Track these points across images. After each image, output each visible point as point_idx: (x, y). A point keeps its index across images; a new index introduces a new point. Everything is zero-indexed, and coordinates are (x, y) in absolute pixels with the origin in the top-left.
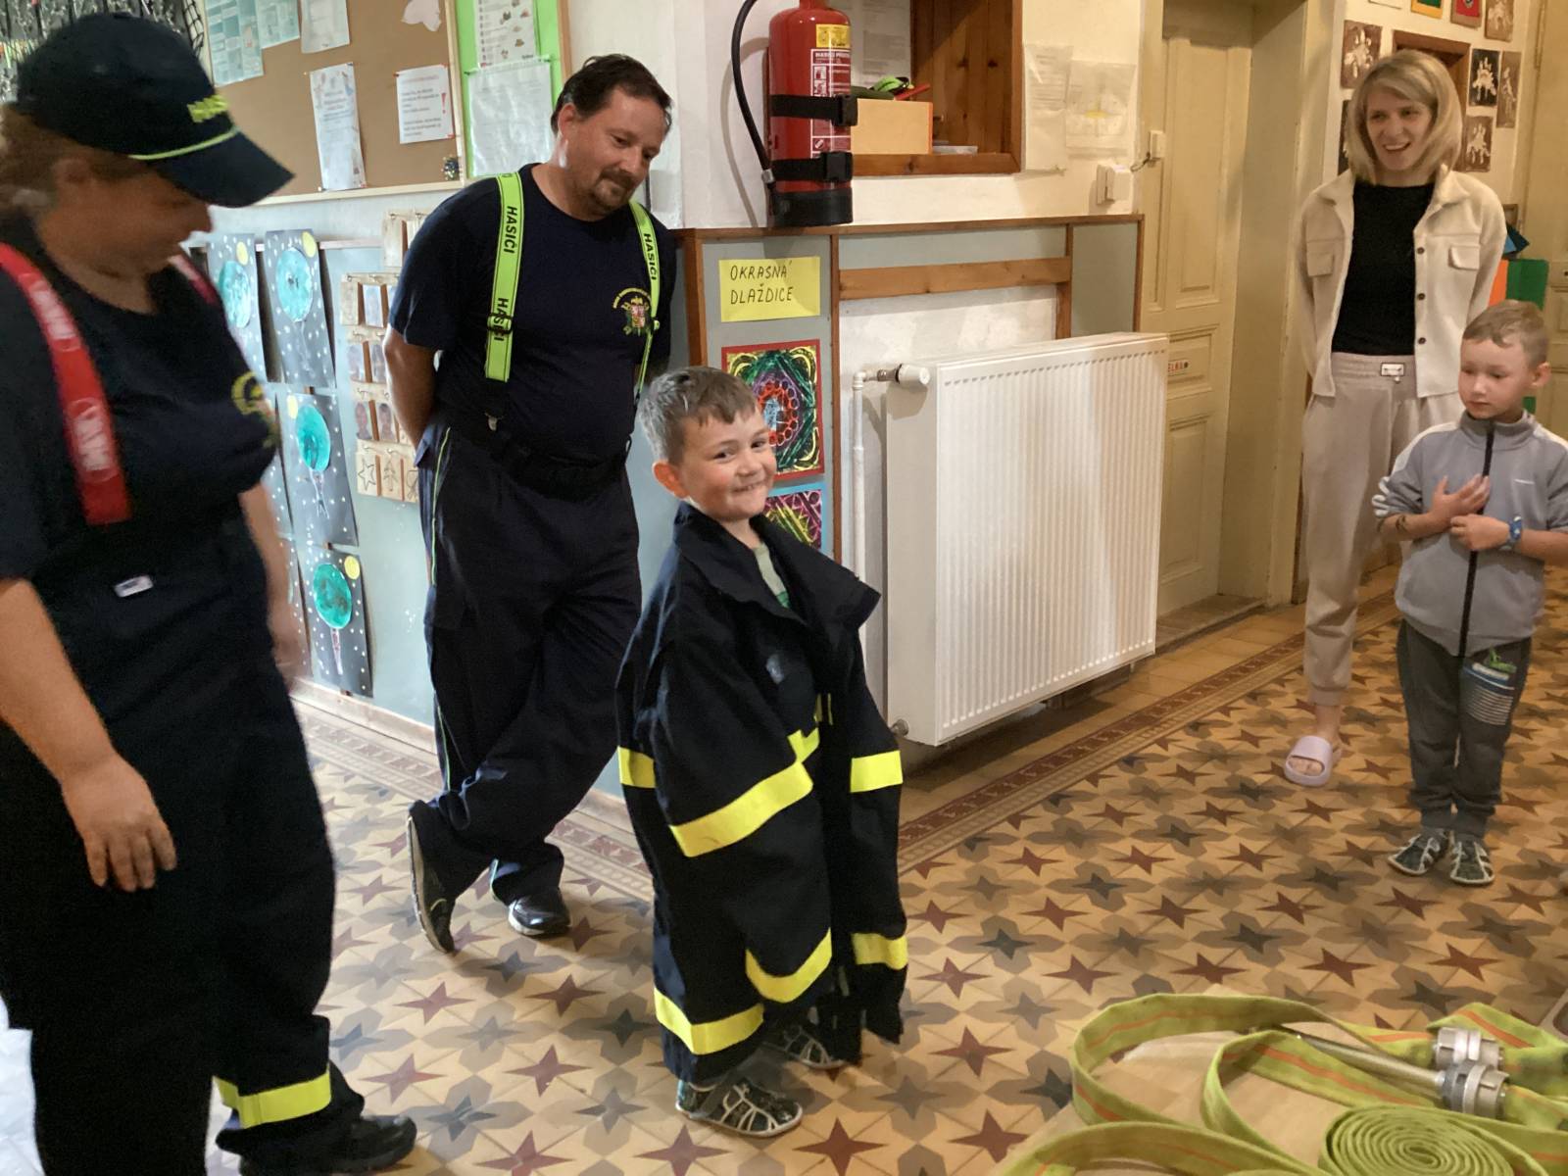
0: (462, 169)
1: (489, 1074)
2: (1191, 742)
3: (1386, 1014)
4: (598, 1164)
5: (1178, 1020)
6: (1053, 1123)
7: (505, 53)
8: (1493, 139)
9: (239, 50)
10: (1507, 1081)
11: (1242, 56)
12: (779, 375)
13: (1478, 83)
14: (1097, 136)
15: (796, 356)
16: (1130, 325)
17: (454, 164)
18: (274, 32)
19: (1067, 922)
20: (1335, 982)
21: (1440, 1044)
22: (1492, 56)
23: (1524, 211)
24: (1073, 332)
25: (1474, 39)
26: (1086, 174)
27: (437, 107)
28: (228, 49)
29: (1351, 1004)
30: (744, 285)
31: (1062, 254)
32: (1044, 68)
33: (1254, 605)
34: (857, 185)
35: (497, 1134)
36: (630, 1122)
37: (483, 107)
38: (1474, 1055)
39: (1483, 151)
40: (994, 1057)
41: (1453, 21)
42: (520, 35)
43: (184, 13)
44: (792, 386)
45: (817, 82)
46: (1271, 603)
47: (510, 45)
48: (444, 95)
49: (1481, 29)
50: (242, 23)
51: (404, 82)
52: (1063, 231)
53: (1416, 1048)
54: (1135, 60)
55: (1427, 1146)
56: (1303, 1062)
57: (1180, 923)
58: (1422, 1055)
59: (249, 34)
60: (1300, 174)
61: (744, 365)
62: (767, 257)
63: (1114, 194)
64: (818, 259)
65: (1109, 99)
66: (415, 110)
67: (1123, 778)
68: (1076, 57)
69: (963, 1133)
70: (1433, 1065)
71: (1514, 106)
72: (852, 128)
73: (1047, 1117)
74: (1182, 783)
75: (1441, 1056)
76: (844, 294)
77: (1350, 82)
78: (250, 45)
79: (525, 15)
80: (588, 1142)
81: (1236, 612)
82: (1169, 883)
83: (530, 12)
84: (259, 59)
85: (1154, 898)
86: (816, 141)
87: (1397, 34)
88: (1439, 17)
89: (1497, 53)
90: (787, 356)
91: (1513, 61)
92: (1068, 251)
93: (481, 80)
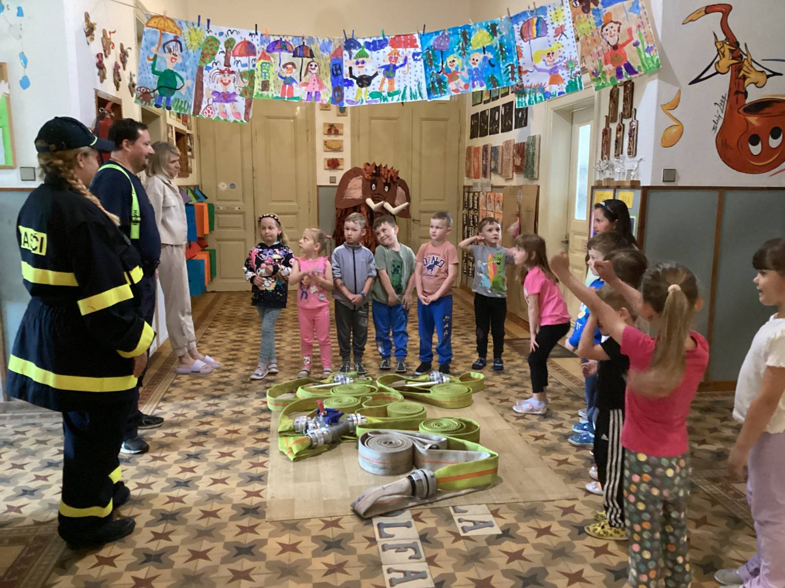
8: (192, 163)
13: (188, 144)
21: (335, 378)
23: (203, 187)
25: (186, 129)
41: (183, 124)
49: (187, 126)
55: (350, 388)
87: (175, 128)
88: (180, 123)
91: (193, 137)
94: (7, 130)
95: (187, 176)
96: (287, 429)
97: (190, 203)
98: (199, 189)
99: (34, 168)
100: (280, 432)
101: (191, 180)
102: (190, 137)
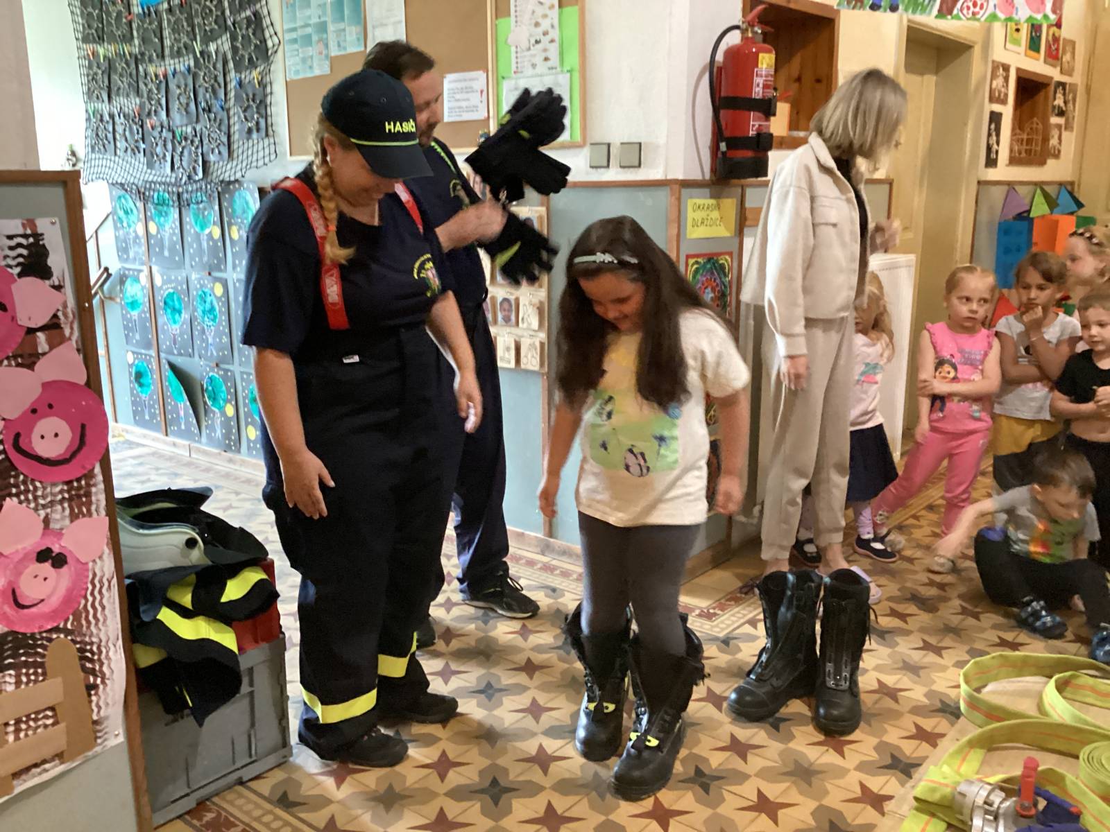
5: (1011, 669)
7: (534, 66)
8: (1063, 139)
9: (312, 57)
11: (931, 81)
12: (712, 273)
13: (1056, 103)
15: (721, 262)
18: (342, 44)
19: (908, 619)
22: (1062, 85)
23: (1079, 185)
25: (1054, 73)
27: (475, 99)
28: (301, 55)
30: (699, 215)
34: (772, 155)
39: (1058, 146)
40: (903, 693)
41: (1045, 62)
42: (549, 54)
43: (263, 31)
44: (718, 281)
45: (757, 89)
47: (538, 60)
48: (482, 92)
49: (1059, 68)
50: (315, 38)
51: (450, 82)
59: (321, 46)
60: (967, 157)
61: (695, 266)
62: (712, 197)
64: (735, 200)
66: (458, 100)
69: (906, 734)
71: (1074, 117)
72: (772, 118)
76: (747, 223)
77: (994, 99)
78: (321, 53)
79: (552, 41)
83: (557, 39)
84: (328, 63)
86: (753, 126)
87: (1018, 70)
88: (1038, 59)
89: (1066, 84)
90: (717, 261)
91: (1074, 88)
93: (513, 82)
94: (576, 75)
95: (1042, 163)
96: (935, 797)
97: (1025, 215)
98: (1068, 188)
99: (609, 145)
100: (916, 799)
101: (1052, 171)
102: (1064, 89)
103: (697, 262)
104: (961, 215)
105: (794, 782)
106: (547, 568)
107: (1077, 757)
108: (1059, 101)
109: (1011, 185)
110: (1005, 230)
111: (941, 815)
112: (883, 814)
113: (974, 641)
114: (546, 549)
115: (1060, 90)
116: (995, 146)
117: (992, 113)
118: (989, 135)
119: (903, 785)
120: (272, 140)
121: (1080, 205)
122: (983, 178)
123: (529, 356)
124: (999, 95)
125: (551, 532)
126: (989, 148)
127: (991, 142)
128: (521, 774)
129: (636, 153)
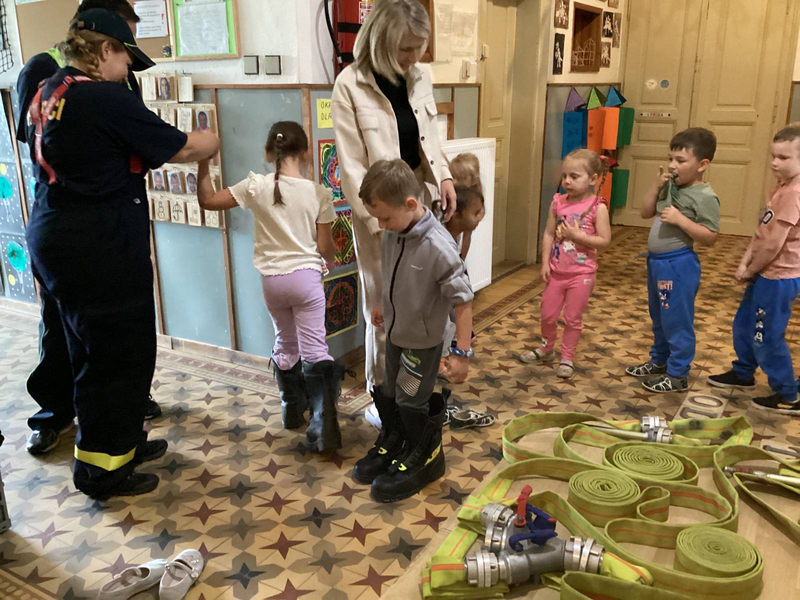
0: (173, 52)
1: (246, 472)
2: (511, 321)
3: (615, 416)
4: (311, 501)
6: (498, 466)
8: (611, 53)
10: (672, 433)
11: (513, 10)
13: (606, 27)
14: (463, 46)
16: (476, 135)
17: (169, 50)
19: (481, 394)
20: (594, 407)
21: (644, 424)
24: (455, 137)
26: (458, 64)
27: (158, 21)
29: (603, 414)
31: (450, 101)
32: (442, 14)
33: (522, 264)
35: (261, 494)
36: (320, 483)
37: (186, 21)
38: (657, 425)
39: (608, 58)
40: (467, 445)
45: (362, 17)
46: (529, 262)
48: (163, 15)
51: (138, 7)
52: (450, 90)
53: (634, 427)
54: (477, 12)
55: (649, 456)
56: (591, 435)
57: (527, 391)
58: (637, 429)
60: (539, 67)
61: (327, 149)
63: (470, 73)
65: (467, 29)
66: (146, 22)
67: (486, 337)
68: (455, 10)
69: (463, 473)
70: (641, 431)
71: (619, 38)
73: (495, 465)
74: (511, 337)
75: (644, 428)
77: (558, 25)
80: (303, 492)
81: (515, 267)
82: (517, 376)
85: (513, 382)
87: (575, 3)
89: (612, 14)
92: (452, 100)
93: (185, 8)
94: (231, 4)
95: (596, 70)
96: (470, 517)
97: (584, 107)
98: (616, 89)
99: (257, 57)
100: (459, 519)
101: (604, 76)
102: (611, 17)
103: (328, 146)
104: (536, 109)
105: (381, 513)
106: (234, 373)
107: (567, 481)
108: (608, 26)
109: (572, 86)
110: (568, 118)
111: (475, 529)
112: (437, 530)
113: (521, 406)
114: (233, 359)
115: (608, 18)
116: (560, 59)
117: (557, 35)
118: (555, 50)
119: (454, 510)
120: (8, 52)
121: (623, 100)
122: (551, 82)
123: (211, 217)
124: (562, 22)
125: (237, 347)
126: (555, 60)
127: (556, 56)
128: (187, 524)
129: (277, 64)
